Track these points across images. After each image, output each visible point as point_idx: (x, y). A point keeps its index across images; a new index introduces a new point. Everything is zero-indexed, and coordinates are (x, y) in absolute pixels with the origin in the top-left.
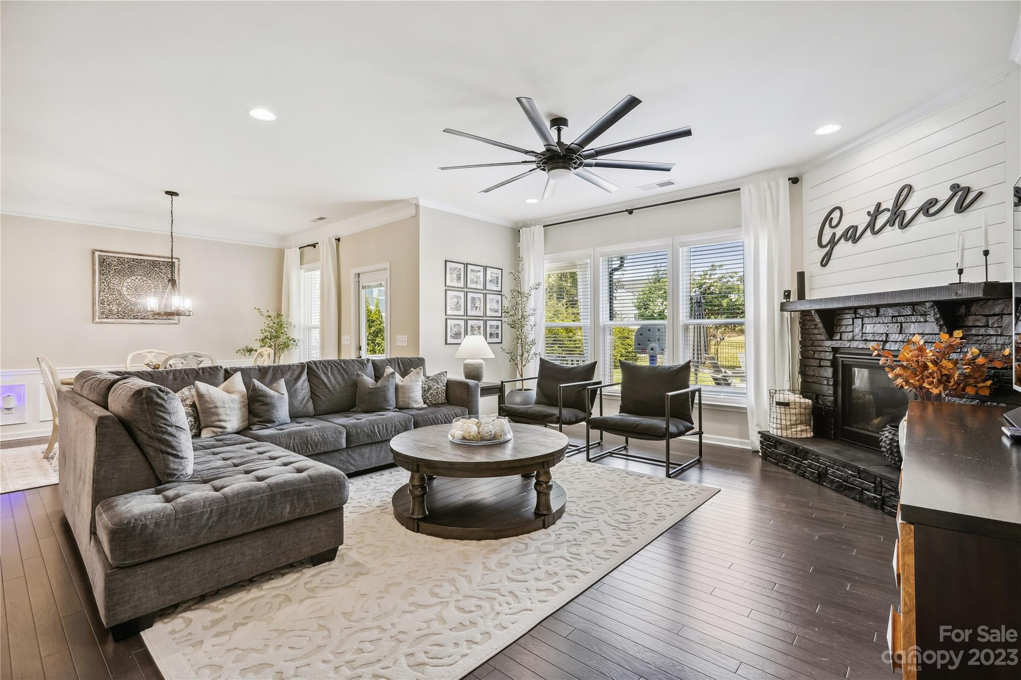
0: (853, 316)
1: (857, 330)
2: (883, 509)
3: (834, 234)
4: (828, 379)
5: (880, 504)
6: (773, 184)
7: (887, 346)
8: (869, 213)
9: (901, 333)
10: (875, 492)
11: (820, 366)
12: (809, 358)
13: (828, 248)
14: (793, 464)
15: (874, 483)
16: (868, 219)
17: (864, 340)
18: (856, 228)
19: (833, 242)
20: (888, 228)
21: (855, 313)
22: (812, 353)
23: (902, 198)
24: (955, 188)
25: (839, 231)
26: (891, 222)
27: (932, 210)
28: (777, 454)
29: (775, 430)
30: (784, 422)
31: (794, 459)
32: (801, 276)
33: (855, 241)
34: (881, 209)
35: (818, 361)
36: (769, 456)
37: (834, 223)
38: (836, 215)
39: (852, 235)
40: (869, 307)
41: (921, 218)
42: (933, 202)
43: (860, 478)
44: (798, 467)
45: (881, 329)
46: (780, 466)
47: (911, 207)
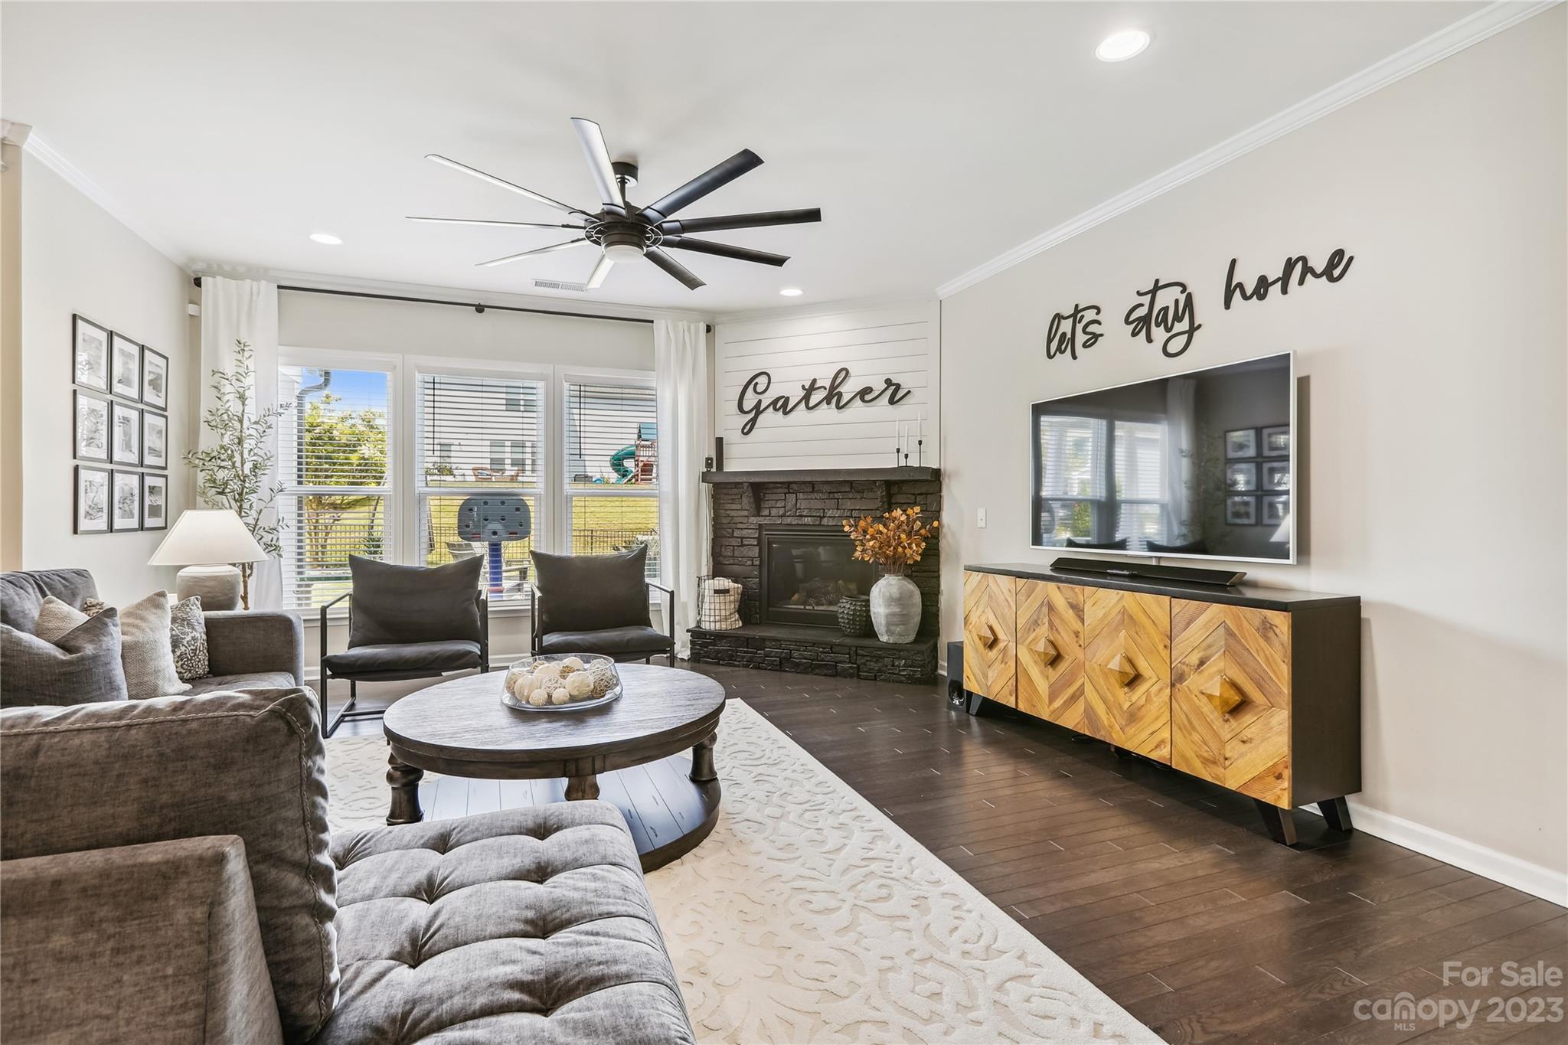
0: (786, 491)
1: (789, 505)
2: (859, 677)
3: (760, 401)
4: (752, 559)
5: (856, 671)
6: (693, 327)
7: (825, 521)
8: (803, 387)
9: (838, 509)
10: (850, 662)
11: (742, 545)
12: (726, 537)
13: (752, 415)
14: (744, 657)
15: (849, 654)
16: (802, 393)
17: (799, 516)
18: (787, 399)
19: (758, 410)
20: (824, 405)
21: (788, 488)
22: (730, 531)
23: (839, 380)
24: (888, 382)
25: (766, 400)
26: (828, 400)
27: (868, 397)
28: (718, 652)
29: (713, 624)
30: (723, 613)
31: (745, 652)
32: (719, 442)
33: (785, 413)
34: (816, 386)
35: (739, 540)
36: (704, 657)
37: (760, 389)
38: (762, 381)
39: (782, 405)
40: (804, 483)
41: (858, 401)
42: (868, 390)
43: (832, 653)
44: (750, 660)
45: (819, 505)
46: (722, 665)
47: (848, 389)
